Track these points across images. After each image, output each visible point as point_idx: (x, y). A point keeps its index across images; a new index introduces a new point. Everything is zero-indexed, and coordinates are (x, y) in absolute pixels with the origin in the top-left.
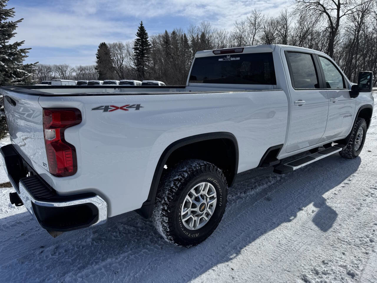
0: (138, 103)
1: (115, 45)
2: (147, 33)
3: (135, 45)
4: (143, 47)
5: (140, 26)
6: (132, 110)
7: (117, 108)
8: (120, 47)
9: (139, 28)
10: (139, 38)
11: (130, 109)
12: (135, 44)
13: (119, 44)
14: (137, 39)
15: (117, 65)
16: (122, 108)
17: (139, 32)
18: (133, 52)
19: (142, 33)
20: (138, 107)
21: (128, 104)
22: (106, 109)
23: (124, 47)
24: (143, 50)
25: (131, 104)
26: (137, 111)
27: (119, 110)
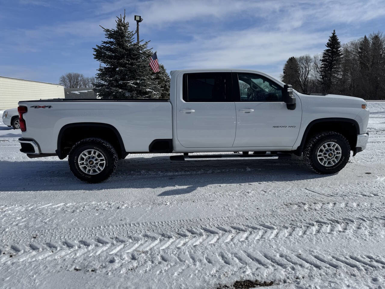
0: (50, 105)
1: (301, 59)
2: (339, 42)
3: (323, 57)
4: (332, 58)
5: (331, 35)
6: (47, 108)
7: (40, 107)
8: (307, 60)
9: (331, 38)
10: (329, 48)
11: (46, 108)
12: (324, 55)
13: (306, 57)
14: (327, 50)
15: (302, 79)
16: (42, 107)
17: (330, 42)
18: (320, 64)
19: (334, 42)
20: (50, 107)
21: (45, 105)
22: (36, 107)
23: (310, 60)
24: (332, 61)
25: (47, 106)
26: (49, 109)
27: (41, 108)
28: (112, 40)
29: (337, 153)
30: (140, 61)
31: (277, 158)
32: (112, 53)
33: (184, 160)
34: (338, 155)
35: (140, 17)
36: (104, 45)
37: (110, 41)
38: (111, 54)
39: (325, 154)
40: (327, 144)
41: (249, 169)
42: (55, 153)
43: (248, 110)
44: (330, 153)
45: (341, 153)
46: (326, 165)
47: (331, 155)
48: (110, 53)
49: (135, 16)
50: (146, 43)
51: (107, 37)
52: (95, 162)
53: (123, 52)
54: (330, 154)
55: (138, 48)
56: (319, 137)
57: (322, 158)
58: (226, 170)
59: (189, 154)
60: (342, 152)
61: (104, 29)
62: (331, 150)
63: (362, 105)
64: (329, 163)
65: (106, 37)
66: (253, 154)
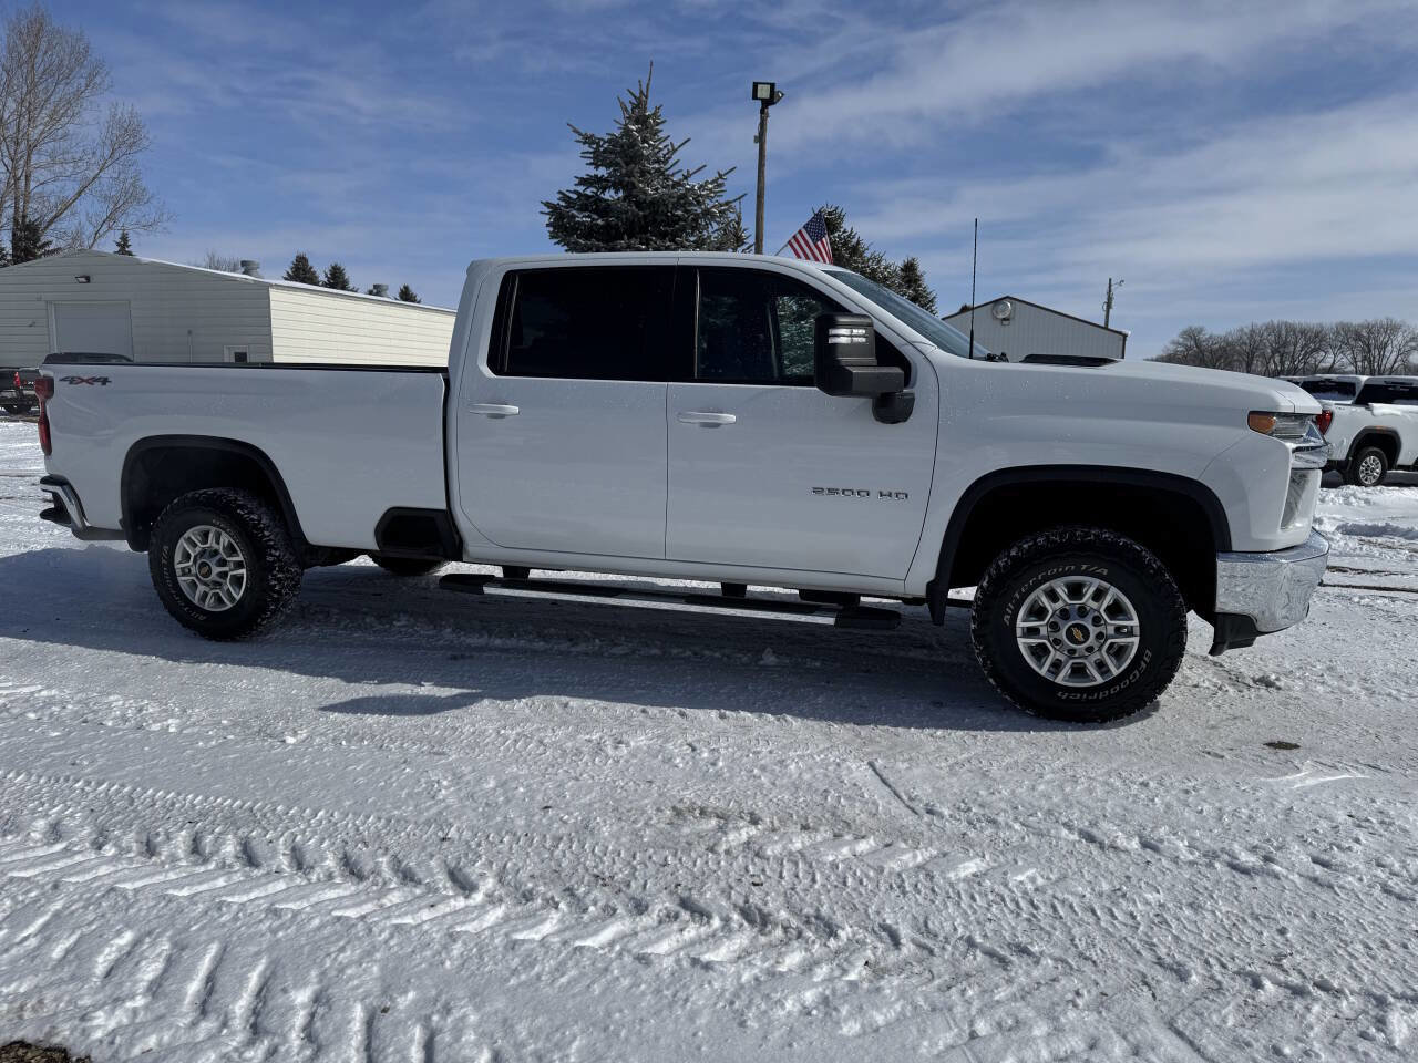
0: (106, 376)
6: (98, 384)
7: (83, 381)
11: (96, 384)
16: (87, 381)
20: (105, 381)
21: (94, 376)
22: (72, 381)
25: (97, 377)
27: (85, 384)
28: (602, 172)
29: (1118, 629)
30: (682, 242)
31: (830, 621)
32: (596, 217)
33: (482, 592)
34: (1122, 641)
35: (772, 86)
36: (581, 189)
37: (596, 176)
38: (593, 219)
39: (1054, 626)
40: (1068, 586)
41: (770, 659)
42: (118, 531)
43: (711, 418)
44: (1074, 625)
45: (1137, 631)
46: (1060, 680)
47: (1078, 635)
48: (589, 217)
49: (756, 85)
50: (721, 176)
51: (591, 164)
52: (216, 570)
53: (626, 212)
54: (1075, 631)
55: (684, 196)
56: (1020, 548)
57: (1040, 645)
58: (684, 652)
59: (534, 574)
60: (1141, 626)
61: (580, 134)
62: (1082, 611)
63: (1252, 413)
64: (1078, 671)
65: (589, 161)
66: (720, 594)
